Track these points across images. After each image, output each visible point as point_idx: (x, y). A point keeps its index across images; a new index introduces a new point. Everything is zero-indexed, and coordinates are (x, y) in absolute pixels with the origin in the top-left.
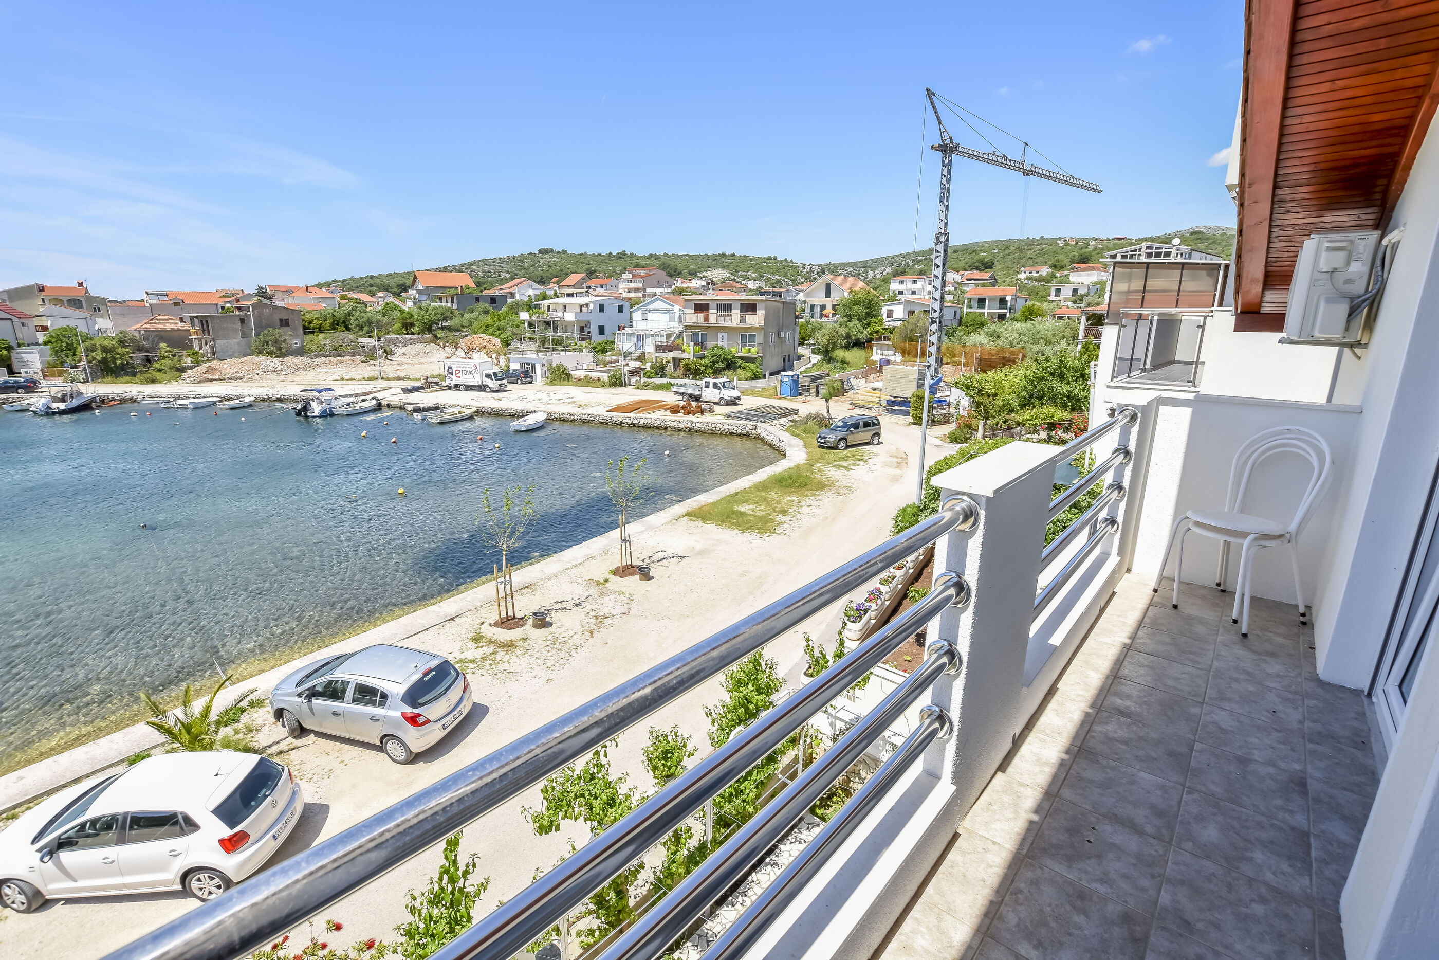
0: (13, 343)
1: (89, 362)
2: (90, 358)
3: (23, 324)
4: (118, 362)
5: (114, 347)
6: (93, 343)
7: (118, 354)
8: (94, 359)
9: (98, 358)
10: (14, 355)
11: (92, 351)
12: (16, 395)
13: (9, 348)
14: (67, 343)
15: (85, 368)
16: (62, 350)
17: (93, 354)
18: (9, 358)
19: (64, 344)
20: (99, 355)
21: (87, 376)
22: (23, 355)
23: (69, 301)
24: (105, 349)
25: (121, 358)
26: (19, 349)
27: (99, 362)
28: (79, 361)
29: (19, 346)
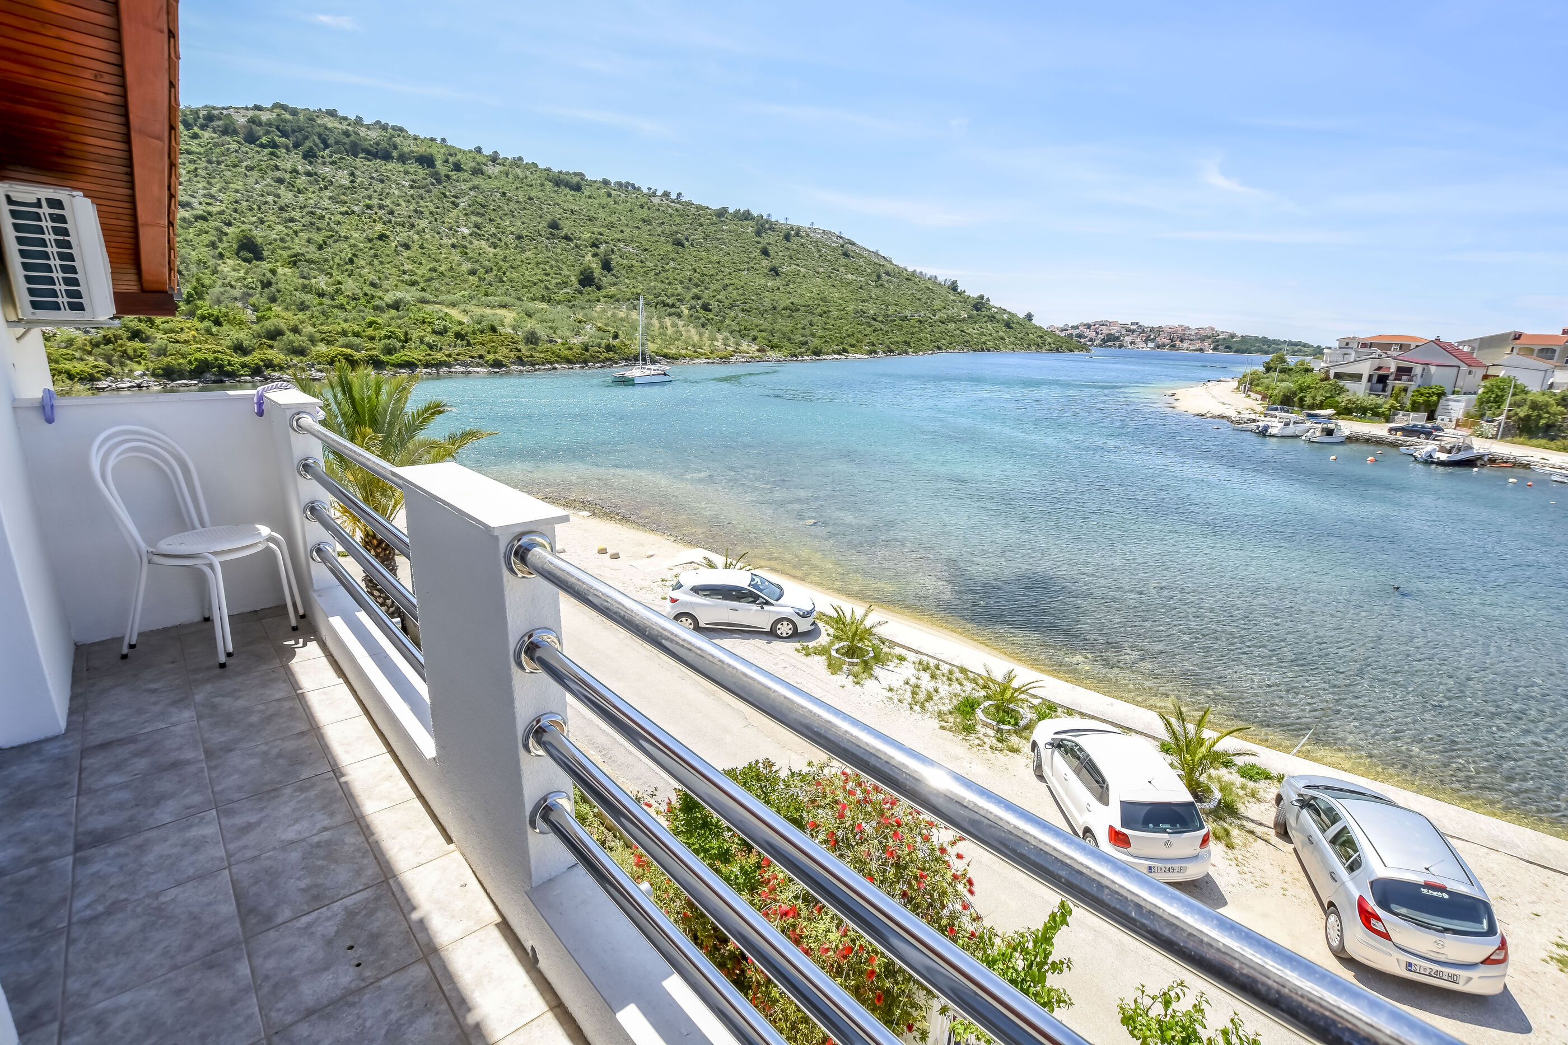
0: (1448, 389)
1: (1508, 417)
2: (1511, 413)
3: (1470, 373)
4: (1543, 422)
5: (1547, 405)
6: (1524, 396)
7: (1548, 412)
8: (1516, 414)
9: (1522, 414)
10: (1442, 402)
11: (1519, 406)
12: (1416, 439)
13: (1441, 395)
14: (1497, 396)
15: (1500, 424)
16: (1488, 402)
17: (1518, 410)
18: (1436, 404)
19: (1494, 396)
20: (1523, 412)
21: (1498, 432)
22: (1450, 403)
23: (1542, 350)
24: (1534, 406)
25: (1549, 418)
26: (1450, 397)
27: (1520, 419)
28: (1499, 415)
29: (1453, 393)
